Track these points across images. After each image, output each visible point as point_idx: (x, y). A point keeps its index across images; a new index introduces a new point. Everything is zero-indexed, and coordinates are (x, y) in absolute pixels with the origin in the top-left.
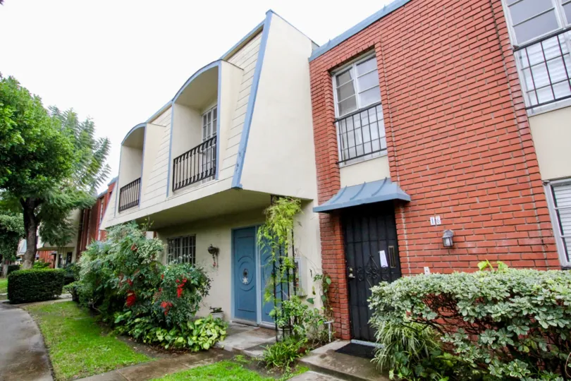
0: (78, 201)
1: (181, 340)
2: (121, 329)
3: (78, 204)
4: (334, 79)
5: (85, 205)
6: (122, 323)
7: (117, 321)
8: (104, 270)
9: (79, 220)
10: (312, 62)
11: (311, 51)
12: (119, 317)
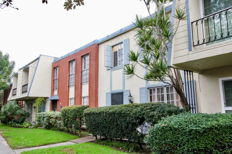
0: (3, 87)
1: (20, 125)
2: (10, 125)
3: (3, 88)
4: (55, 70)
5: (6, 88)
6: (11, 124)
7: (9, 123)
8: (7, 112)
9: (4, 93)
10: (53, 64)
11: (53, 60)
12: (10, 123)
